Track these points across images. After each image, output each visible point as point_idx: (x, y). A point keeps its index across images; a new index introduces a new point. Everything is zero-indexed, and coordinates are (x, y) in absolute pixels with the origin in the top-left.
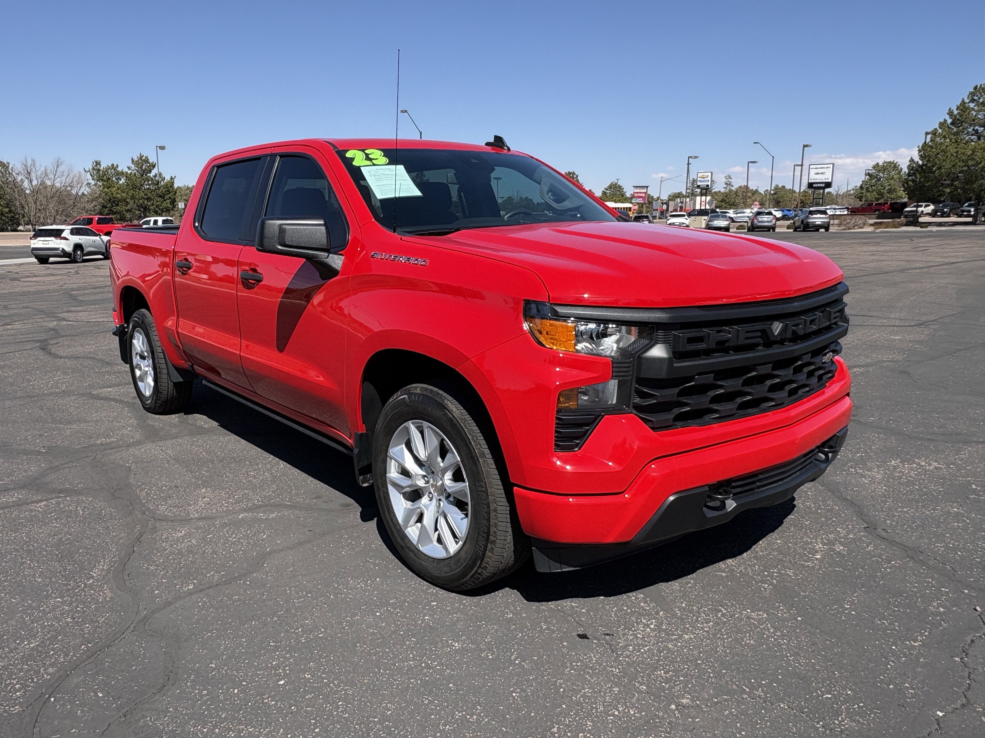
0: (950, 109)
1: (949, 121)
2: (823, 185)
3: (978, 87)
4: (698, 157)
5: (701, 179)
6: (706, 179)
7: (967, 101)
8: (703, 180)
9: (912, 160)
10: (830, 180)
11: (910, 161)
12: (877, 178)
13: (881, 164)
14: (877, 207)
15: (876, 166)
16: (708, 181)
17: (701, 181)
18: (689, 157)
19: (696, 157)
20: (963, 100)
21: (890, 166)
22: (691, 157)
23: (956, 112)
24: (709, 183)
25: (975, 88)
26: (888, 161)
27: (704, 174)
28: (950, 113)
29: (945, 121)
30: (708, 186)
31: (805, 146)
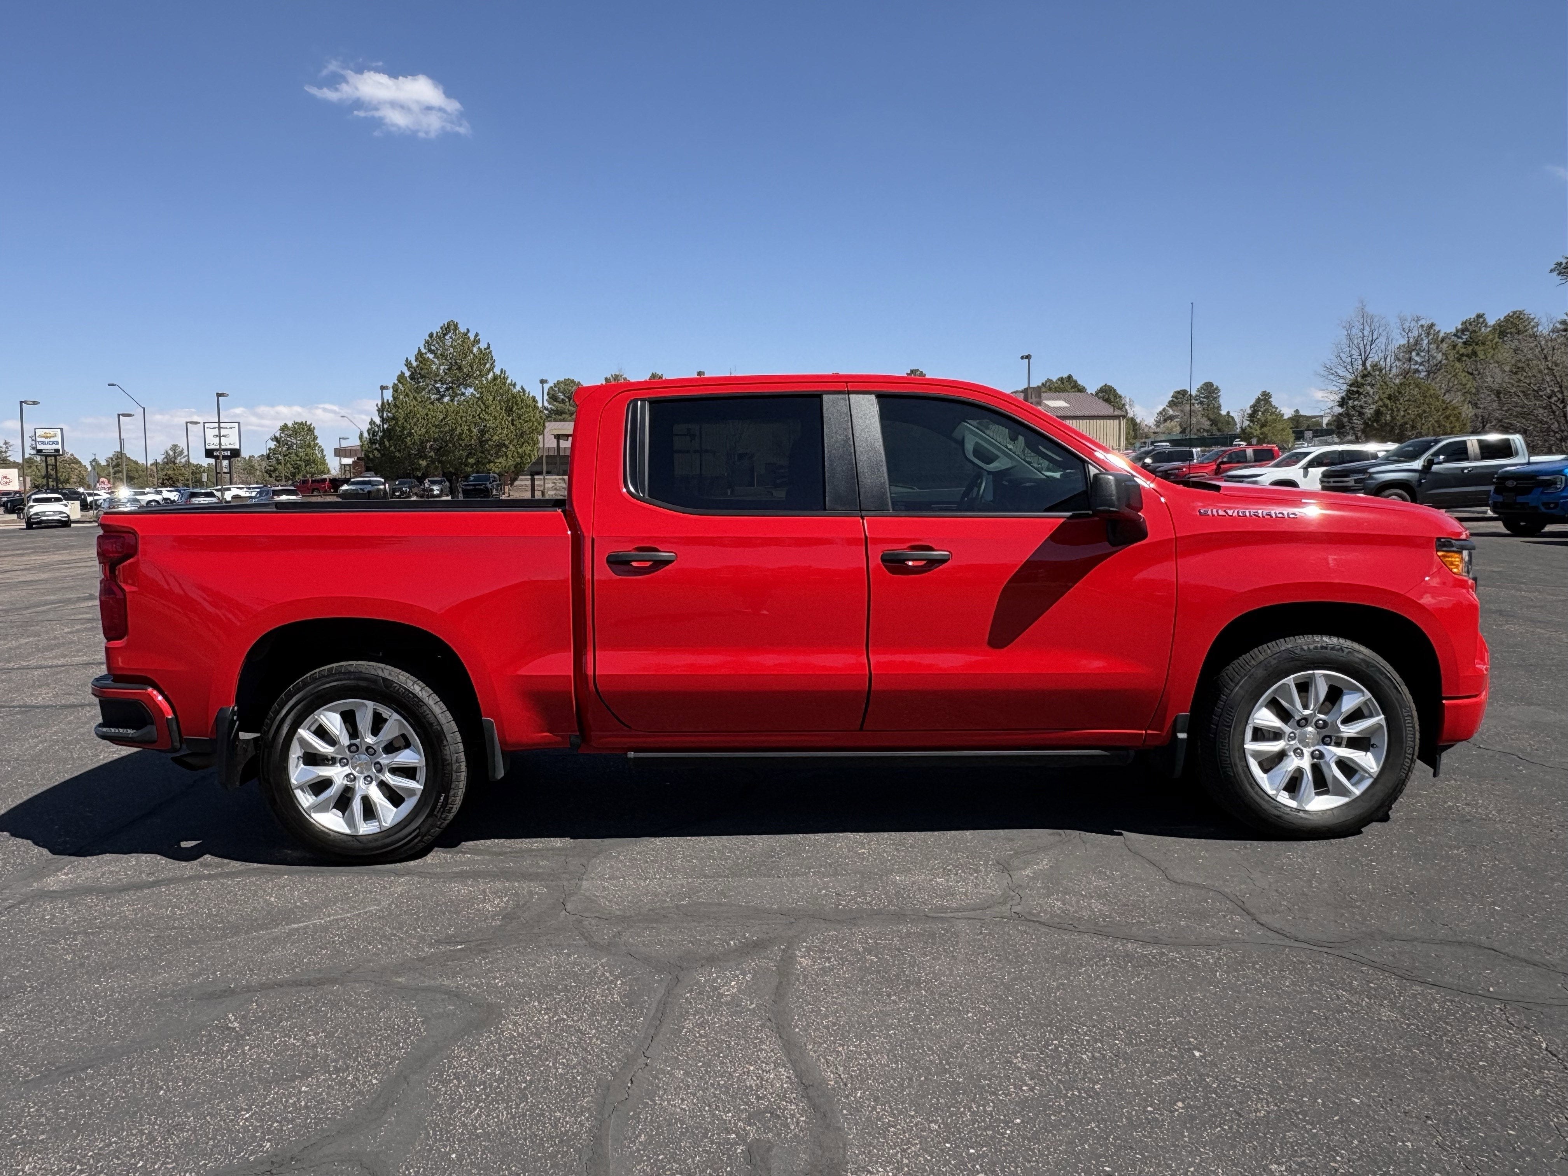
0: (407, 359)
1: (407, 374)
2: (229, 453)
3: (435, 335)
4: (38, 403)
5: (43, 439)
6: (52, 439)
7: (424, 351)
8: (47, 440)
9: (372, 422)
10: (237, 447)
11: (370, 423)
12: (287, 444)
13: (290, 425)
14: (316, 485)
15: (284, 428)
16: (57, 443)
17: (43, 443)
18: (21, 403)
19: (35, 403)
20: (419, 350)
21: (303, 429)
22: (26, 402)
23: (414, 364)
24: (59, 447)
25: (431, 336)
26: (300, 421)
27: (47, 431)
28: (408, 364)
29: (403, 373)
30: (57, 450)
31: (219, 395)
